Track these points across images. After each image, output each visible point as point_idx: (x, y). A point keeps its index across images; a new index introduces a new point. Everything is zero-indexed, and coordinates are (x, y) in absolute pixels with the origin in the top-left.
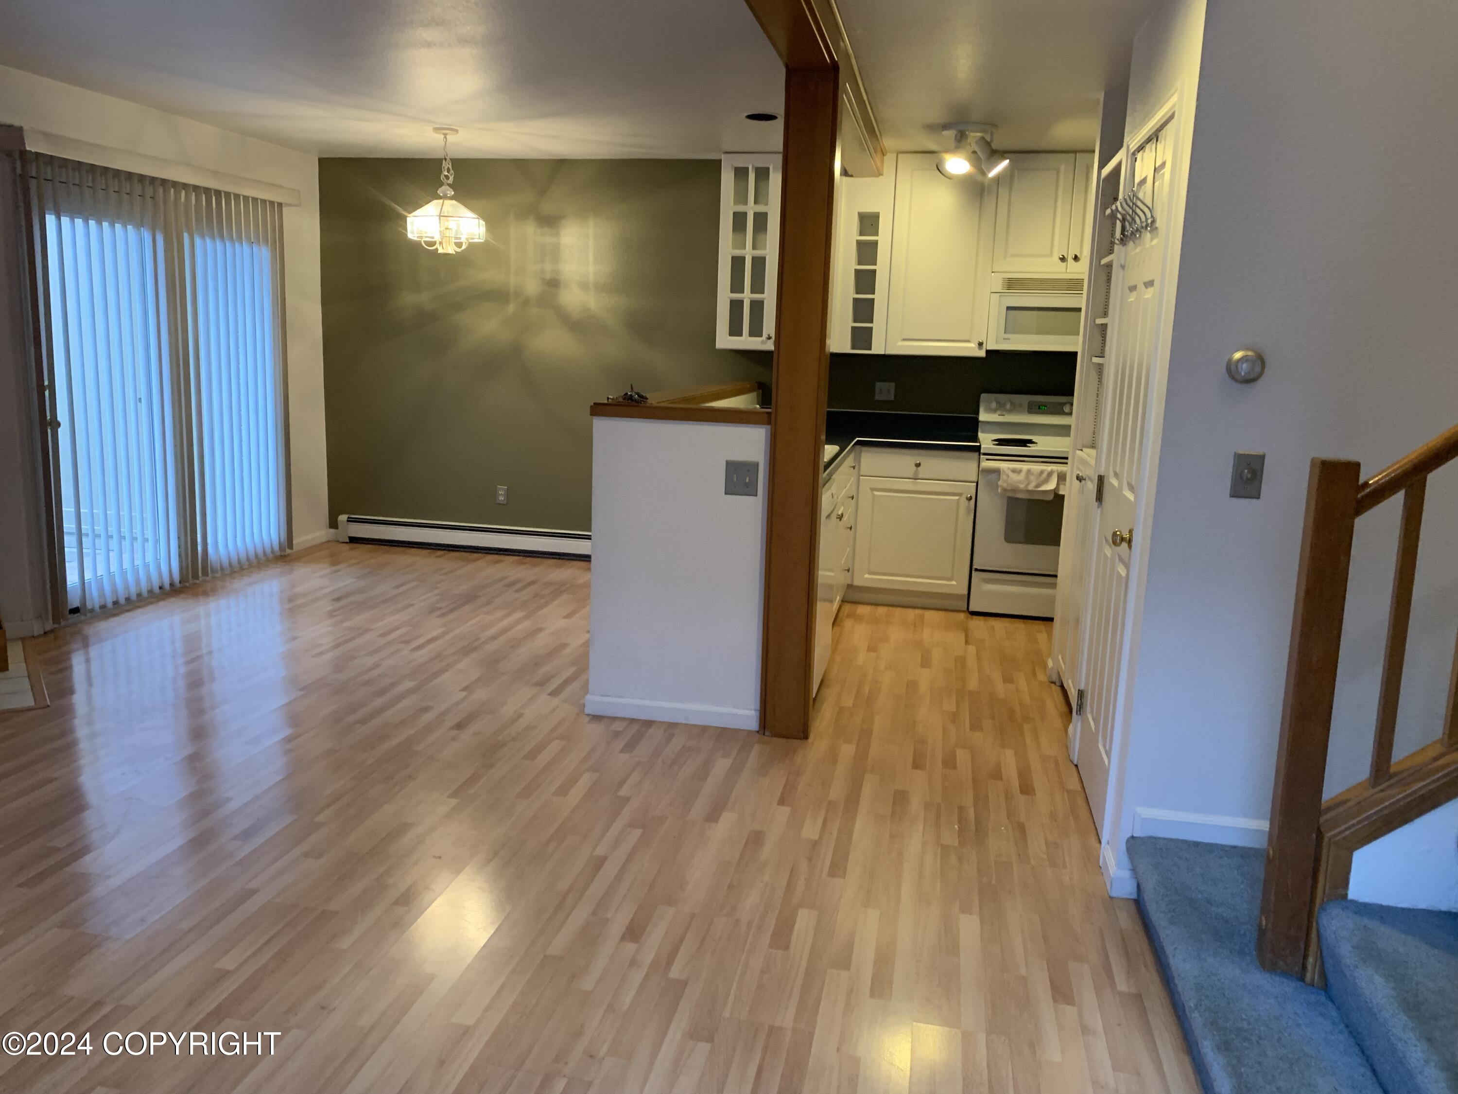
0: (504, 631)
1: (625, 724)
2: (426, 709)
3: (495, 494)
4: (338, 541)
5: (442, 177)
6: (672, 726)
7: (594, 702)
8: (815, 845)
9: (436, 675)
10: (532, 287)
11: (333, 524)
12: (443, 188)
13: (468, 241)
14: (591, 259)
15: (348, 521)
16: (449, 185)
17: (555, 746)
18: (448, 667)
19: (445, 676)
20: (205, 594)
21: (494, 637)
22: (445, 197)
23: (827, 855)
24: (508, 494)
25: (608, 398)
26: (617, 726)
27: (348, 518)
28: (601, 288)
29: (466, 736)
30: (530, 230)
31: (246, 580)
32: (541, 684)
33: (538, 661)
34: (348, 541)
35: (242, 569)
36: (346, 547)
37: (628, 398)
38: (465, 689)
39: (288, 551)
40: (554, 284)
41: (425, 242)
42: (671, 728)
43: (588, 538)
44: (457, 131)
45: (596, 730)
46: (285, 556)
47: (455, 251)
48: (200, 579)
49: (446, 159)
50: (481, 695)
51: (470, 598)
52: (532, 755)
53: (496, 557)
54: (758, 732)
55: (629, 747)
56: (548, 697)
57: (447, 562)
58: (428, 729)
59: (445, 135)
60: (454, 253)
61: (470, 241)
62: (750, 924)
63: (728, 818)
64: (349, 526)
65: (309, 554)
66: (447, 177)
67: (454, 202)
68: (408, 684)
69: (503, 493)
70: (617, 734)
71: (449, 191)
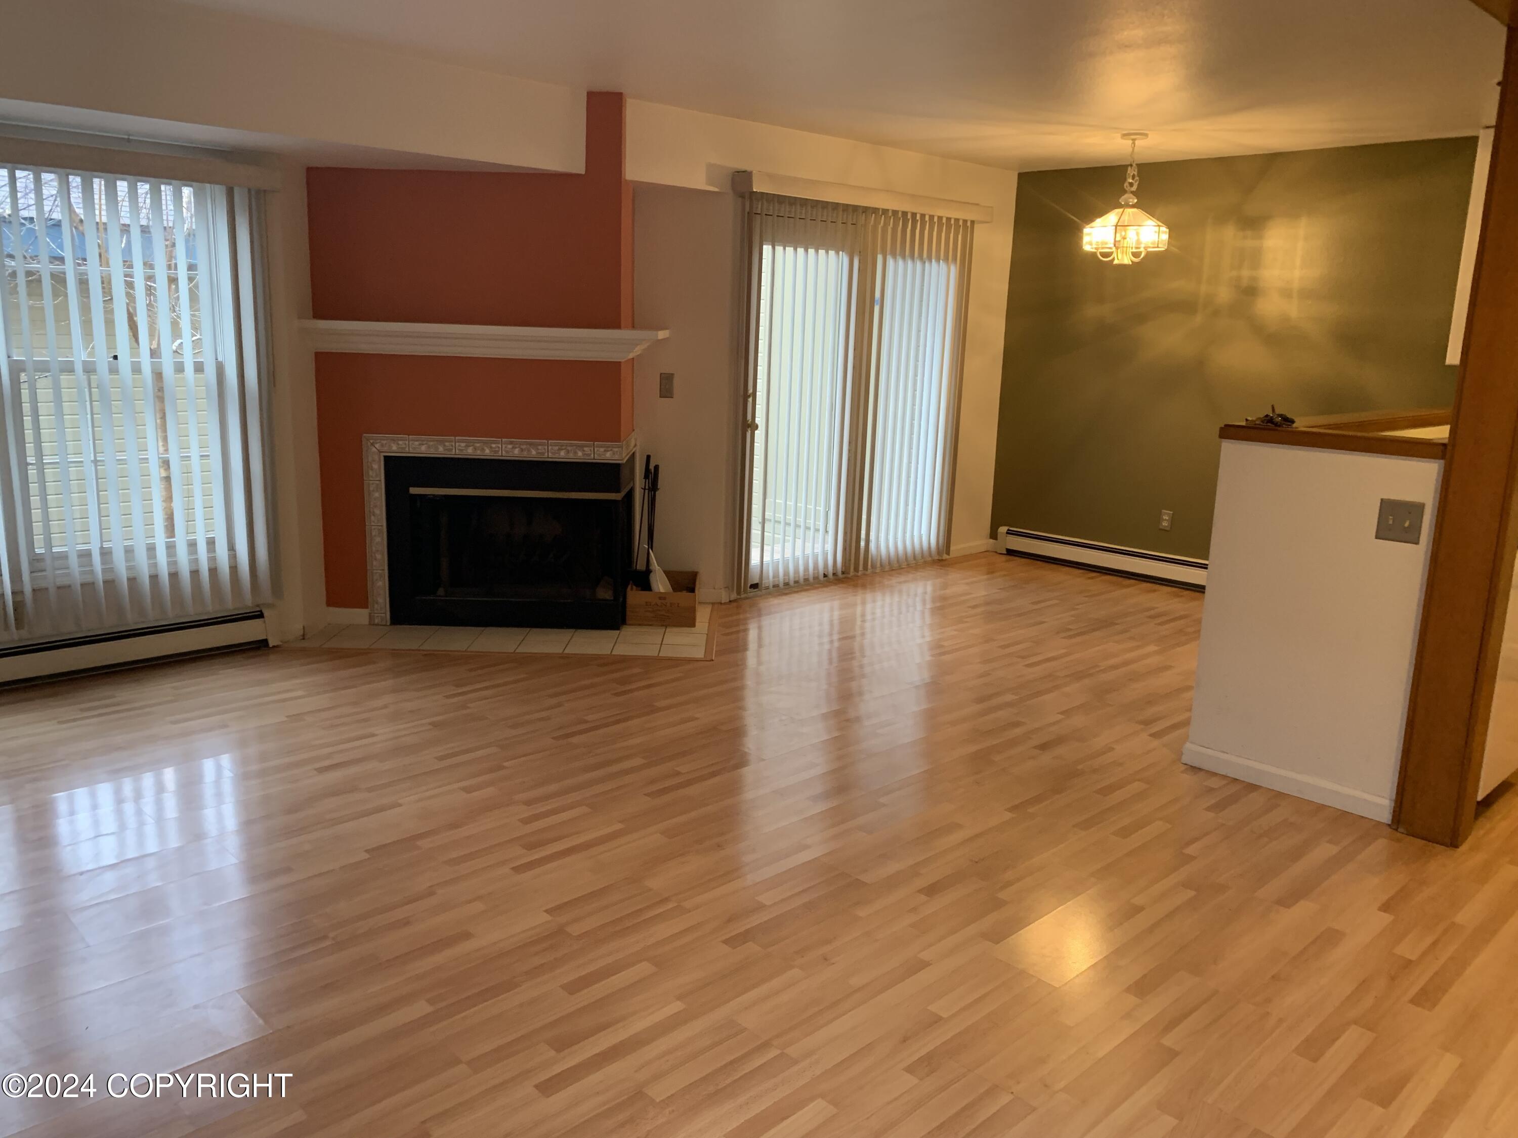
0: (1126, 663)
1: (1224, 782)
2: (1017, 724)
3: (1159, 519)
4: (996, 552)
5: (1126, 184)
6: (1280, 795)
7: (1193, 752)
8: (1407, 964)
9: (1039, 693)
10: (1224, 295)
11: (994, 535)
12: (1126, 196)
13: (1146, 250)
14: (1298, 262)
15: (1007, 533)
16: (1132, 192)
17: (1136, 787)
18: (1056, 687)
19: (1047, 697)
20: (864, 586)
21: (1114, 667)
22: (1128, 206)
23: (1418, 980)
24: (1173, 521)
25: (1247, 420)
26: (1214, 783)
27: (1008, 530)
28: (1306, 294)
29: (1046, 759)
30: (1230, 234)
31: (902, 578)
32: (1147, 723)
33: (1150, 700)
34: (1005, 553)
35: (900, 568)
36: (1004, 558)
37: (1269, 420)
38: (1062, 713)
39: (945, 556)
40: (1250, 291)
41: (1100, 253)
42: (1277, 797)
43: (1204, 567)
44: (1146, 135)
45: (1188, 779)
46: (942, 560)
47: (1132, 261)
48: (860, 572)
49: (1131, 165)
50: (1078, 721)
51: (1105, 624)
52: (1106, 791)
53: (1149, 585)
54: (1389, 825)
55: (1218, 807)
56: (1148, 737)
57: (1099, 583)
58: (1013, 743)
59: (1134, 140)
60: (1131, 263)
61: (1150, 250)
62: (1281, 1021)
63: (1303, 909)
64: (1007, 538)
65: (966, 561)
66: (1131, 185)
67: (1135, 210)
68: (1009, 697)
69: (1167, 518)
70: (1211, 790)
71: (1130, 198)
